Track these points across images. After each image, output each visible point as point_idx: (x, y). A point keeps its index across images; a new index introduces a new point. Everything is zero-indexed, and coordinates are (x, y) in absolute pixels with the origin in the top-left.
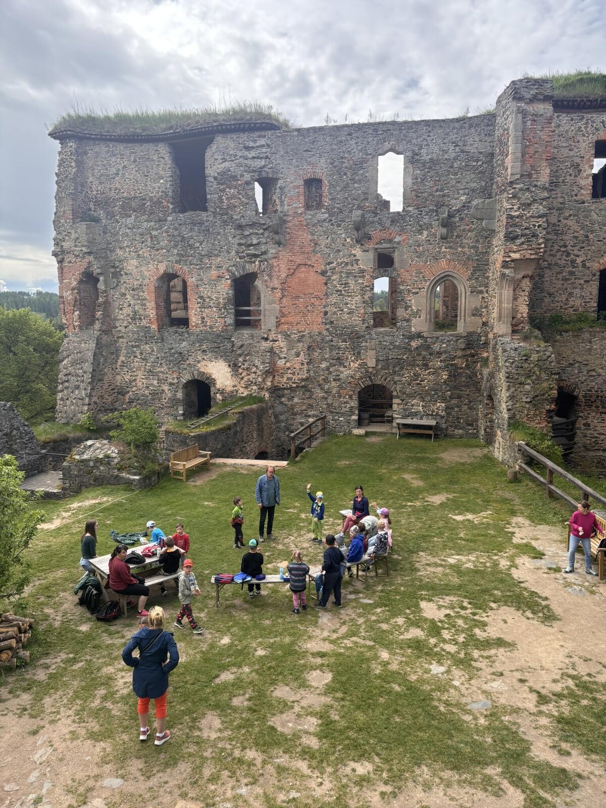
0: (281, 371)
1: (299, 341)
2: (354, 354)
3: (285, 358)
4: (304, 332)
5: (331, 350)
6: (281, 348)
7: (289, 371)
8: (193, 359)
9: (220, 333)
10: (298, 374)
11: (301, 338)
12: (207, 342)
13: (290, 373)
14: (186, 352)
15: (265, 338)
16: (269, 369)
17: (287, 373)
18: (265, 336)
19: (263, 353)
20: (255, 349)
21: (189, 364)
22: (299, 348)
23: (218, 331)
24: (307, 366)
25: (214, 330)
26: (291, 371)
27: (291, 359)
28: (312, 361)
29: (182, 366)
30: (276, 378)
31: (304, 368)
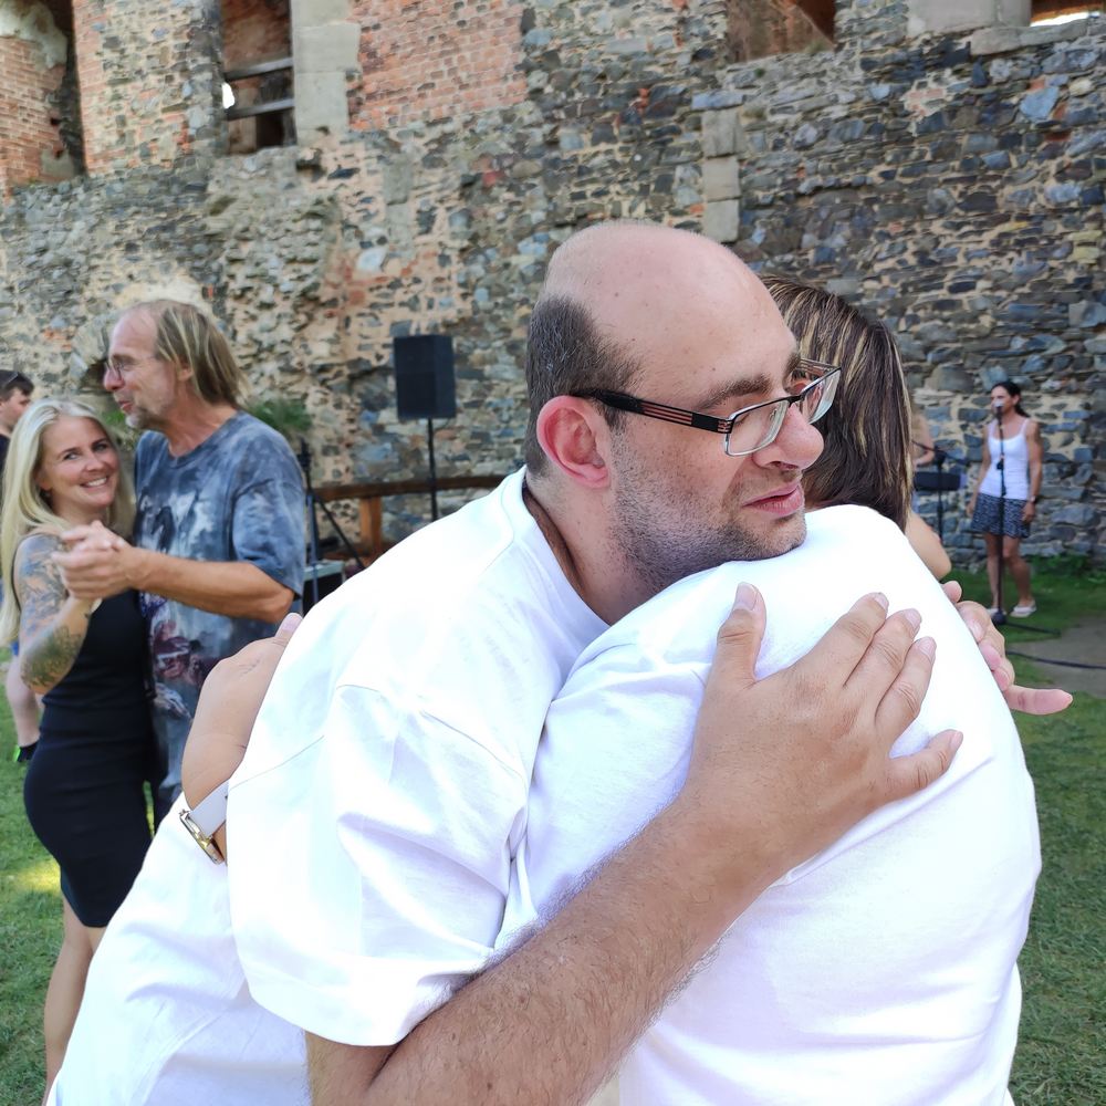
0: (371, 298)
1: (431, 161)
2: (644, 190)
3: (382, 241)
4: (446, 120)
5: (552, 184)
6: (367, 200)
7: (399, 295)
8: (101, 280)
9: (173, 172)
10: (430, 306)
11: (436, 151)
12: (137, 213)
13: (402, 304)
14: (81, 258)
15: (312, 168)
16: (316, 286)
17: (391, 305)
18: (308, 155)
19: (295, 221)
20: (271, 212)
21: (92, 300)
22: (429, 193)
23: (167, 164)
24: (461, 265)
25: (155, 161)
26: (406, 293)
27: (403, 243)
28: (481, 243)
29: (74, 309)
30: (354, 327)
31: (449, 278)
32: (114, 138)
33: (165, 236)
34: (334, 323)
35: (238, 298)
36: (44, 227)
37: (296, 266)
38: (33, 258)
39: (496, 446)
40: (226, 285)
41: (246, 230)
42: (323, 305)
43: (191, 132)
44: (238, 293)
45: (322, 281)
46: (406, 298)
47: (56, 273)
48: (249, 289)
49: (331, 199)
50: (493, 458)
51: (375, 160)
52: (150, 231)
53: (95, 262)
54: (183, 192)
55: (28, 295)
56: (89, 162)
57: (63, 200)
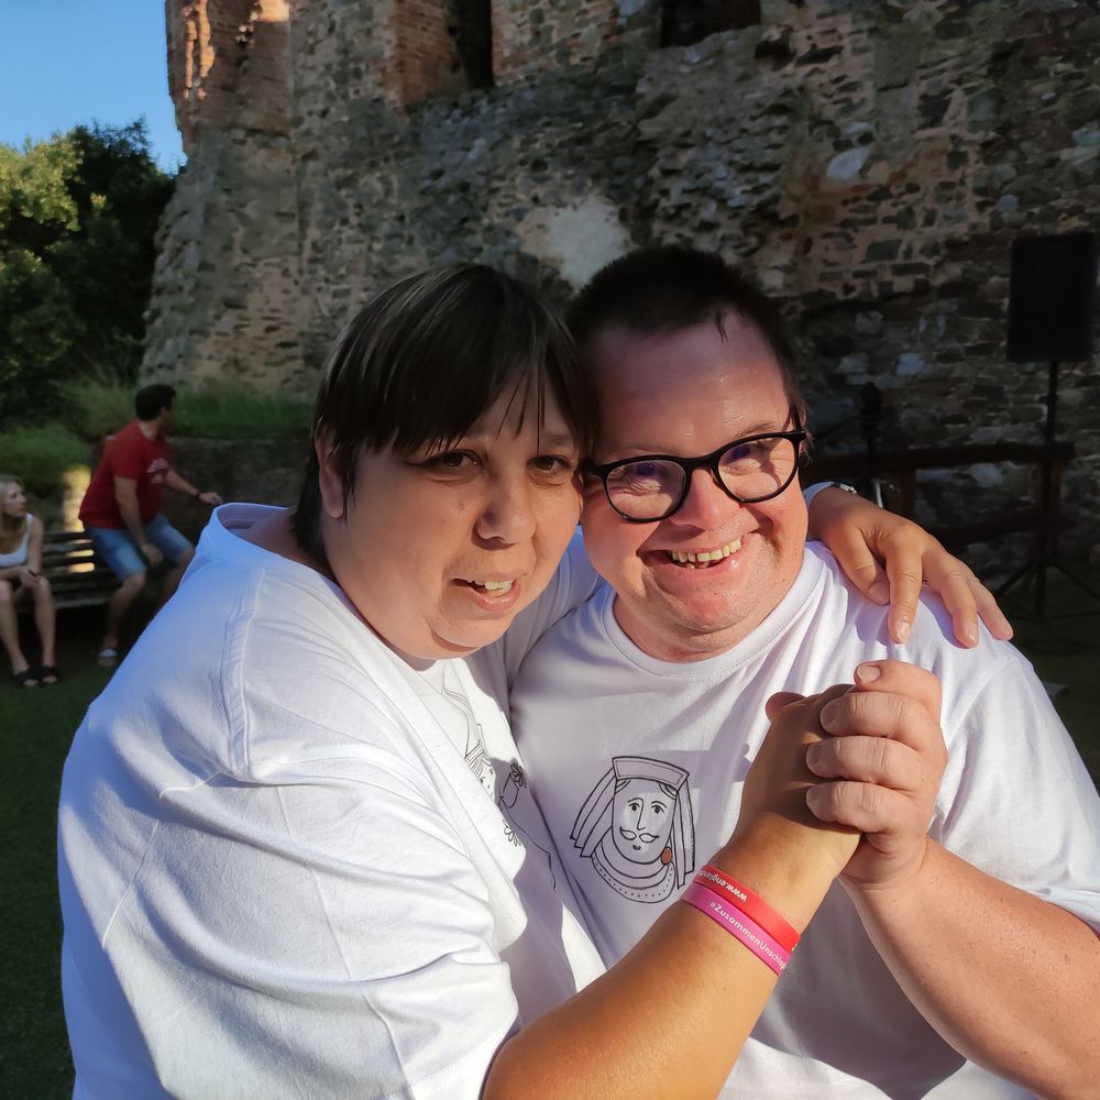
1: (949, 29)
6: (852, 87)
7: (885, 208)
8: (501, 205)
9: (595, 71)
10: (929, 221)
11: (957, 15)
12: (548, 124)
13: (888, 220)
14: (481, 181)
15: (778, 53)
16: (776, 199)
17: (873, 221)
18: (774, 34)
19: (753, 118)
20: (721, 111)
21: (490, 228)
22: (942, 71)
23: (589, 63)
24: (981, 165)
25: (575, 61)
26: (894, 205)
27: (896, 140)
28: (1015, 135)
29: (469, 239)
30: (816, 251)
31: (962, 183)
32: (527, 38)
33: (579, 150)
34: (791, 246)
35: (669, 218)
36: (440, 147)
37: (750, 175)
38: (428, 183)
39: (1011, 405)
40: (656, 203)
41: (688, 134)
42: (782, 223)
43: (621, 21)
44: (672, 211)
45: (783, 193)
46: (894, 212)
47: (452, 199)
48: (687, 206)
49: (801, 89)
50: (1004, 421)
51: (864, 36)
52: (562, 145)
53: (496, 184)
54: (606, 95)
55: (419, 225)
56: (496, 67)
57: (464, 115)
